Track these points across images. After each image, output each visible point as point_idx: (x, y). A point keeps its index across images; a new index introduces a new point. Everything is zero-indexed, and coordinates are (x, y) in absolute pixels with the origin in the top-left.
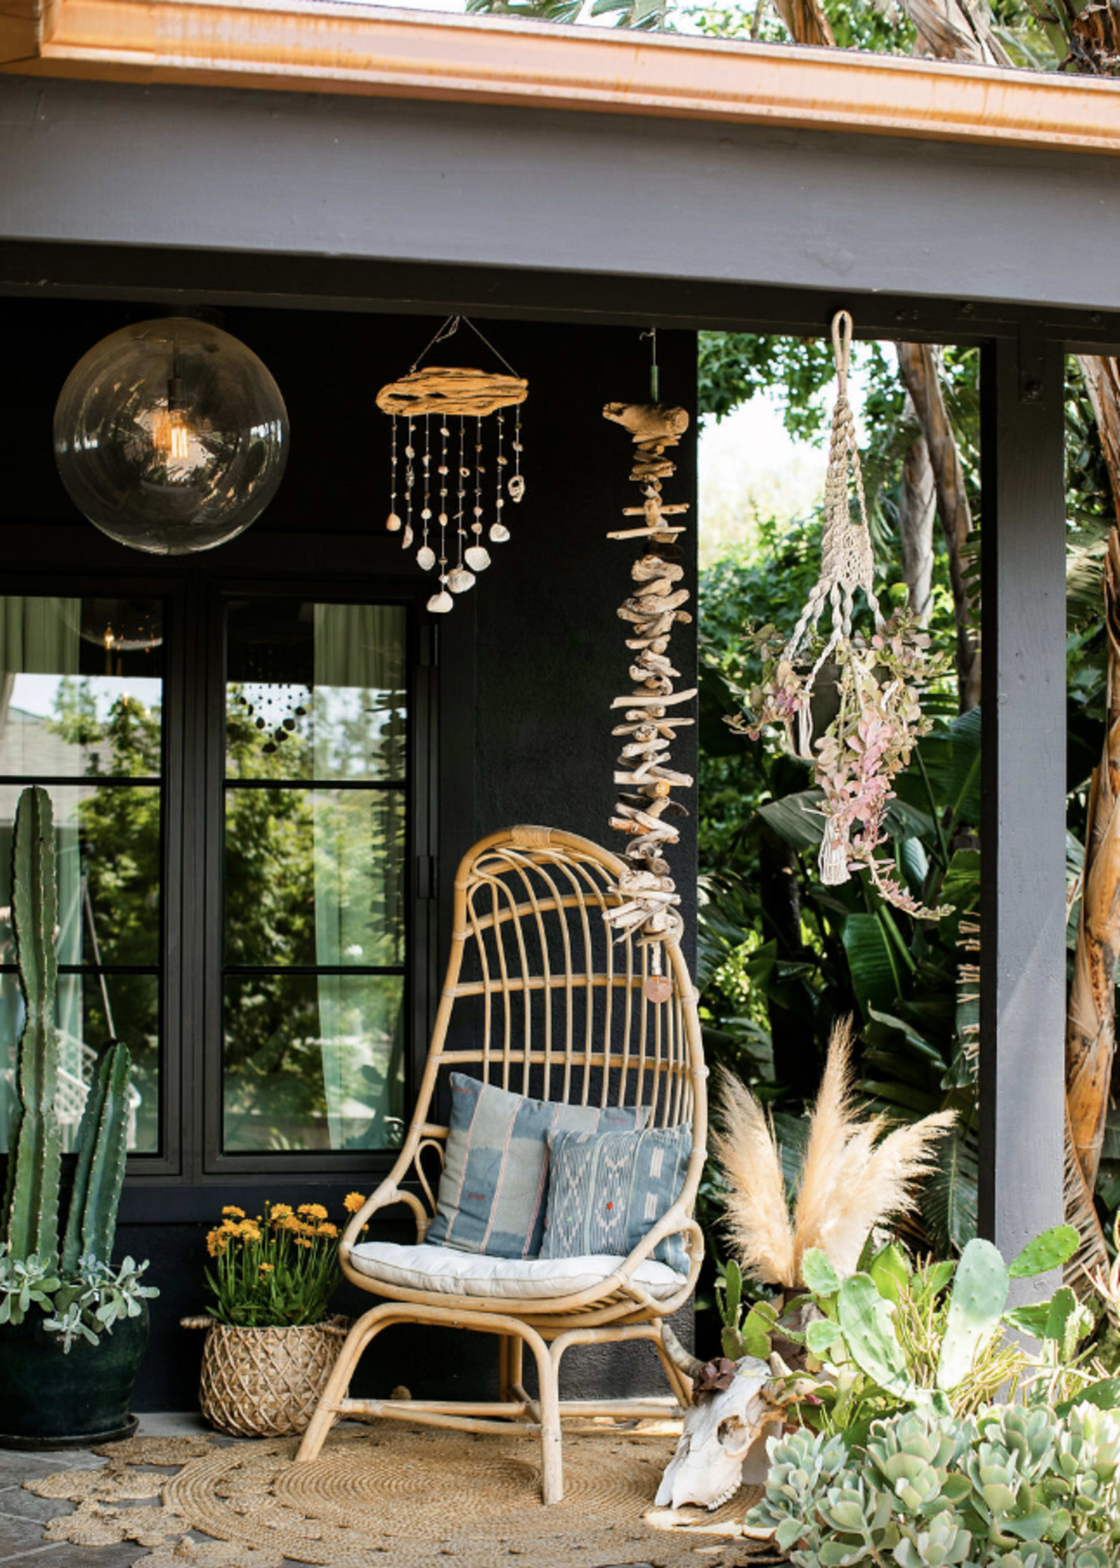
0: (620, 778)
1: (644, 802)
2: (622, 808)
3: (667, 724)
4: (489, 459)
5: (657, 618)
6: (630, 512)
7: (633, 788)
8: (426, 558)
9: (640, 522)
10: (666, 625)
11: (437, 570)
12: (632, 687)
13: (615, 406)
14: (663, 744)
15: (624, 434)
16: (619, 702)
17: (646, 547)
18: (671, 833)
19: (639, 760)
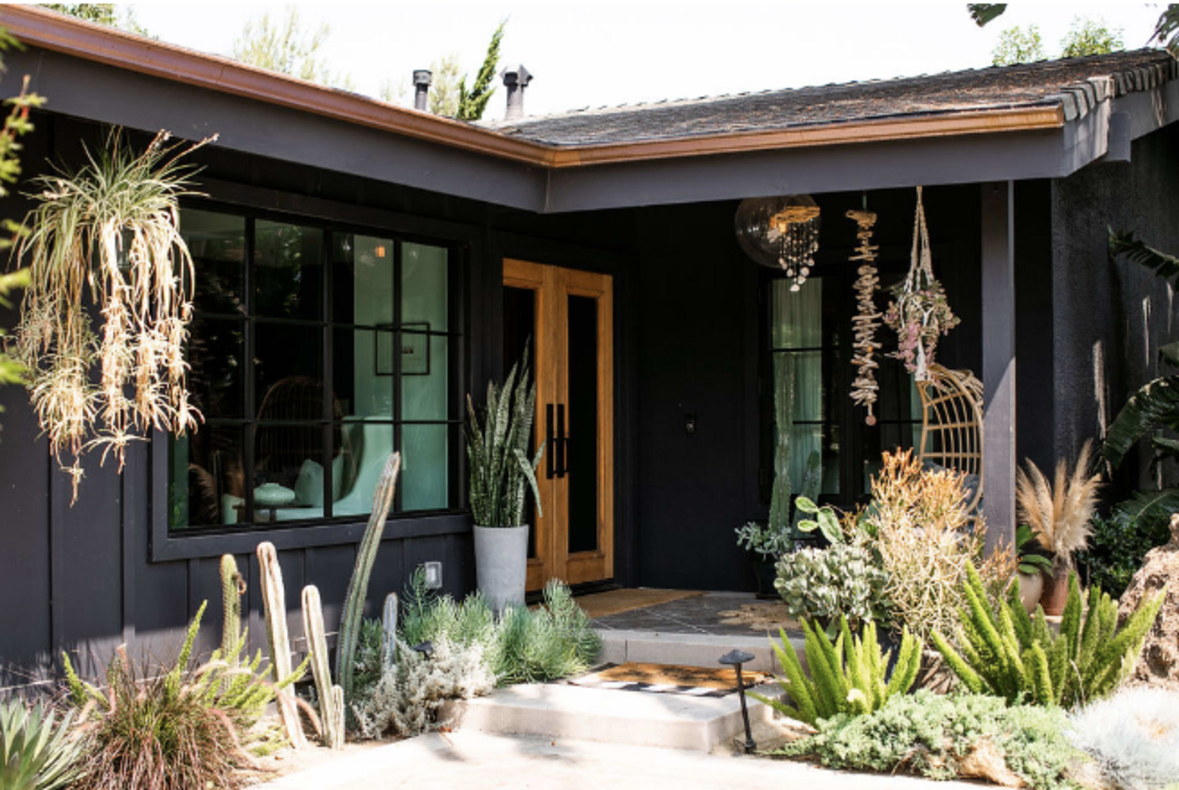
0: (855, 345)
1: (864, 354)
2: (856, 356)
3: (874, 325)
4: (807, 237)
5: (867, 288)
6: (857, 250)
7: (859, 349)
8: (790, 273)
9: (860, 253)
10: (870, 290)
11: (793, 277)
12: (858, 313)
13: (851, 211)
14: (871, 332)
15: (855, 222)
16: (855, 318)
17: (861, 263)
18: (874, 364)
19: (863, 338)
